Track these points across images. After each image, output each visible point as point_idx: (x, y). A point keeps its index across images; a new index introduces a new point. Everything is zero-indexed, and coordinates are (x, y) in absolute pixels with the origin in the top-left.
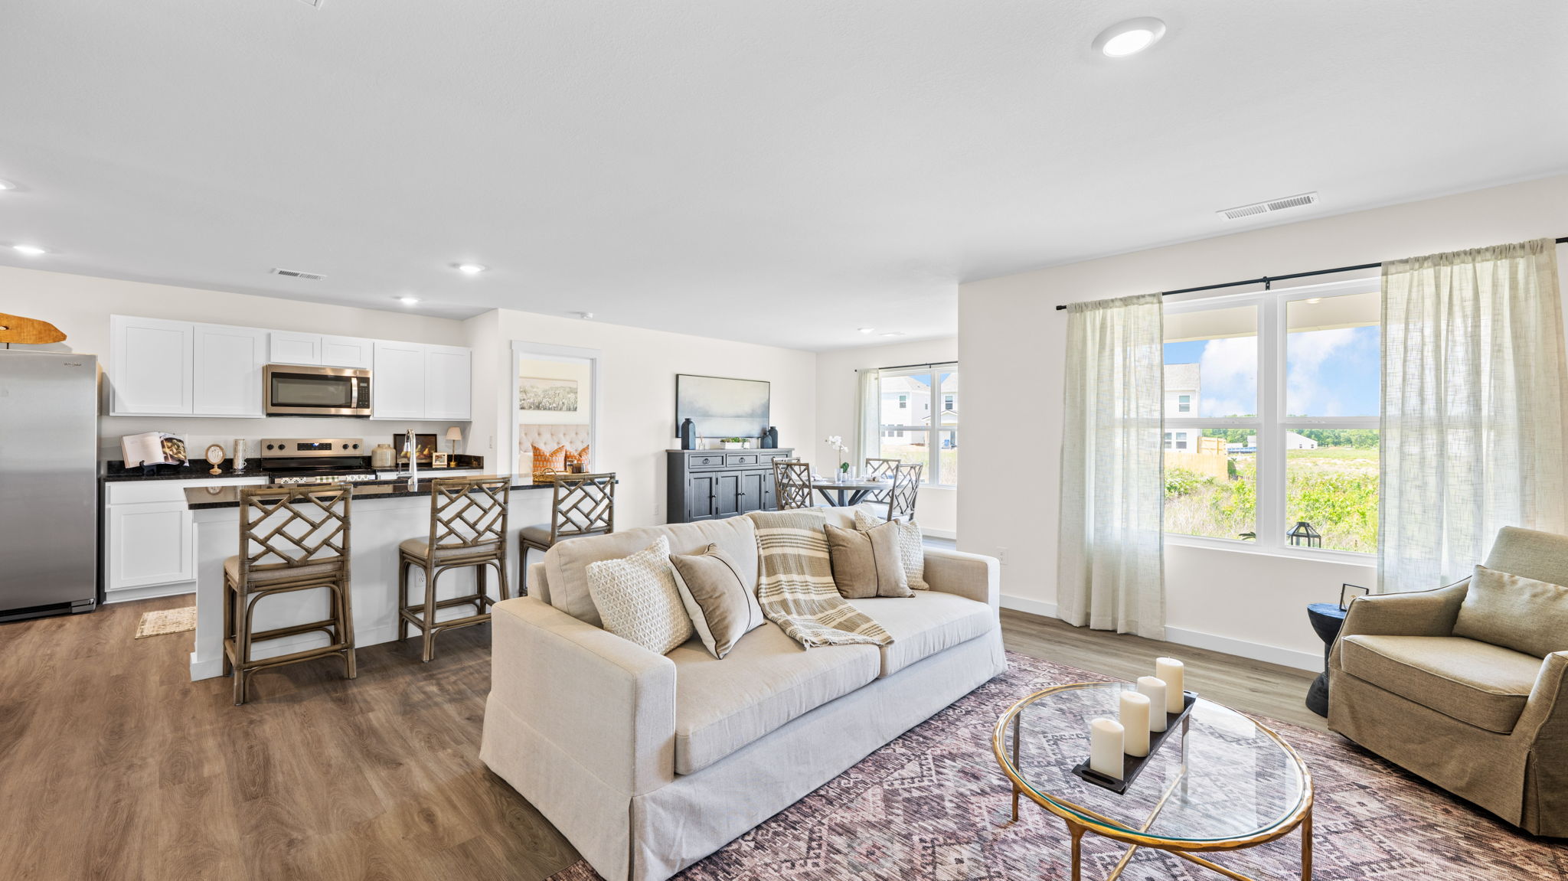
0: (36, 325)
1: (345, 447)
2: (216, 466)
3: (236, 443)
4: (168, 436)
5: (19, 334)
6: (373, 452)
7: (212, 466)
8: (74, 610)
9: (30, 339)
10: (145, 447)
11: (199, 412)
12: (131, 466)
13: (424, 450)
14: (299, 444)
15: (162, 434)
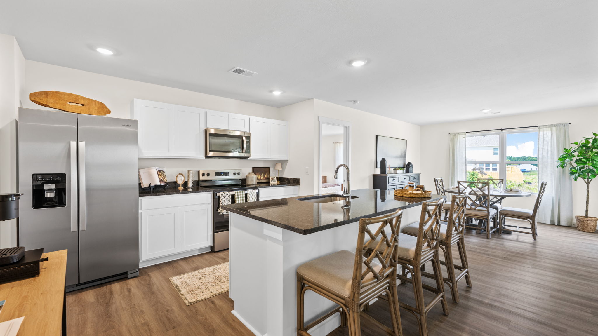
0: (97, 104)
1: (235, 174)
2: (181, 186)
3: (189, 172)
4: (160, 169)
5: (89, 109)
6: (246, 176)
7: (179, 186)
8: (129, 276)
9: (94, 112)
10: (150, 175)
11: (177, 155)
12: (145, 186)
13: (265, 175)
14: (215, 173)
15: (157, 168)
